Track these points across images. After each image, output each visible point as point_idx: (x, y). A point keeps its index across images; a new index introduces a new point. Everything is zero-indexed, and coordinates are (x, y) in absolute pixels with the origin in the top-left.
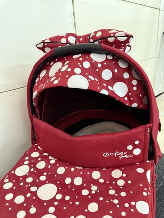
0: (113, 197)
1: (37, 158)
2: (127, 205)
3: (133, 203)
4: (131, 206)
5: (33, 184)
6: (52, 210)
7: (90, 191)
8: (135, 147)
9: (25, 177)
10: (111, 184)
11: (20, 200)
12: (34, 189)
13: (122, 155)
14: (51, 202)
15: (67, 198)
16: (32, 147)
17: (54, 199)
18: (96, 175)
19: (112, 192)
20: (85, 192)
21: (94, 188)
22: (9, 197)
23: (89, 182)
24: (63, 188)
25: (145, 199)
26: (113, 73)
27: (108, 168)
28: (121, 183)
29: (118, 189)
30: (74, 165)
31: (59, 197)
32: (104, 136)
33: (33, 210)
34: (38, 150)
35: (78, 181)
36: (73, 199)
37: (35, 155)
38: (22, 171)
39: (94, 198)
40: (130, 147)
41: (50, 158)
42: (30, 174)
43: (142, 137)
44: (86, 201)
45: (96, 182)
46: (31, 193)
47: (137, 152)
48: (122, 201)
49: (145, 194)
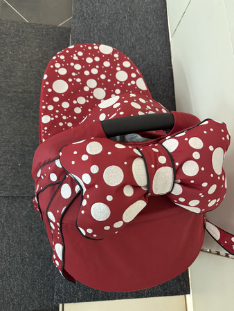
0: (67, 121)
2: (57, 117)
3: (53, 119)
4: (54, 117)
25: (45, 125)
48: (60, 119)
49: (46, 128)
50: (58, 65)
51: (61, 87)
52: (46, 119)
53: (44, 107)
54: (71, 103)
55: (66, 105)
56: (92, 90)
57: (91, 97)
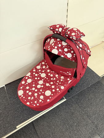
0: (58, 83)
1: (43, 65)
4: (60, 86)
5: (40, 72)
6: (43, 80)
7: (53, 79)
8: (69, 73)
9: (39, 69)
10: (59, 79)
11: (36, 75)
12: (40, 73)
13: (65, 73)
14: (43, 78)
15: (47, 79)
16: (43, 60)
17: (44, 78)
18: (57, 76)
19: (58, 82)
20: (52, 79)
21: (55, 79)
22: (34, 73)
23: (54, 77)
24: (47, 76)
25: (64, 86)
26: (68, 50)
27: (61, 75)
28: (62, 80)
29: (60, 81)
30: (52, 71)
31: (45, 78)
32: (61, 67)
33: (39, 78)
34: (44, 62)
35: (52, 75)
36: (48, 79)
37: (43, 63)
38: (38, 67)
39: (53, 81)
40: (68, 73)
41: (47, 66)
42: (40, 69)
43: (72, 71)
44: (51, 81)
45: (56, 77)
46: (39, 74)
47: (70, 74)
49: (65, 85)
50: (40, 101)
51: (48, 93)
52: (62, 88)
53: (59, 91)
54: (51, 86)
55: (53, 87)
56: (41, 85)
57: (44, 83)
